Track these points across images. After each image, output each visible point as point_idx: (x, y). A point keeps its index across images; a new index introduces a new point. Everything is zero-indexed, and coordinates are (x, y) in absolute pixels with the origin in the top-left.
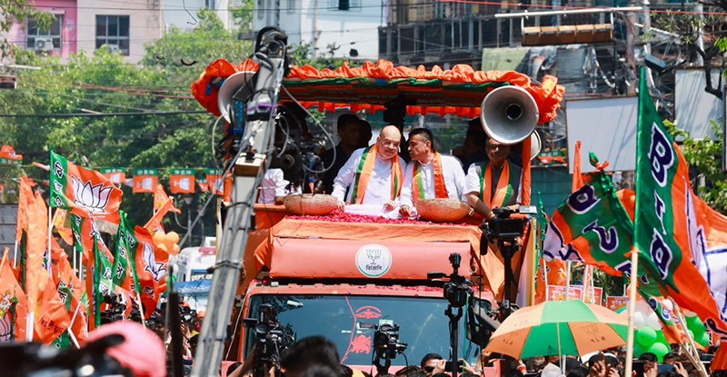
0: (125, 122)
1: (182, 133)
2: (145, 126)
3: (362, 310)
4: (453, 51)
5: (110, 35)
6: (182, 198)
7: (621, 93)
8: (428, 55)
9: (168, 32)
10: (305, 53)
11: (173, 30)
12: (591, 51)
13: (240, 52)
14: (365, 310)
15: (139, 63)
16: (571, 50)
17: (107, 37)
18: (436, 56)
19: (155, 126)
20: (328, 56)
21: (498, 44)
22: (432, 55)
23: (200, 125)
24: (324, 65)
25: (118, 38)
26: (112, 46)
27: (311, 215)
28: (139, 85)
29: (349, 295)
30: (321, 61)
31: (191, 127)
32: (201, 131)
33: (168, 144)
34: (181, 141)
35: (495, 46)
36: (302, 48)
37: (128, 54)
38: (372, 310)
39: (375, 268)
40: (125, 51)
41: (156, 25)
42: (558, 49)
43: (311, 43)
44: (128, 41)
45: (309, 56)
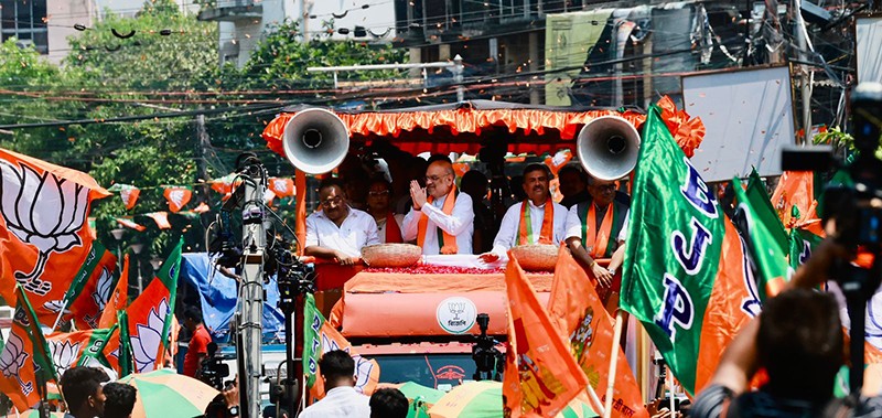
0: (43, 142)
1: (124, 154)
2: (71, 147)
3: (444, 370)
4: (502, 22)
5: (20, 26)
6: (127, 245)
7: (761, 62)
8: (466, 28)
9: (100, 20)
10: (292, 36)
11: (107, 16)
12: (700, 11)
13: (200, 40)
14: (447, 370)
15: (62, 63)
16: (673, 11)
17: (17, 30)
18: (478, 28)
19: (87, 144)
20: (324, 38)
21: (566, 8)
22: (472, 28)
23: (149, 142)
24: (320, 51)
25: (33, 30)
26: (24, 42)
27: (390, 267)
28: (62, 91)
29: (428, 354)
30: (315, 44)
31: (136, 146)
32: (151, 150)
33: (106, 169)
34: (122, 166)
35: (563, 11)
36: (287, 28)
37: (46, 52)
38: (454, 370)
39: (458, 323)
40: (43, 47)
41: (84, 10)
42: (653, 9)
43: (300, 20)
44: (46, 33)
45: (297, 39)
